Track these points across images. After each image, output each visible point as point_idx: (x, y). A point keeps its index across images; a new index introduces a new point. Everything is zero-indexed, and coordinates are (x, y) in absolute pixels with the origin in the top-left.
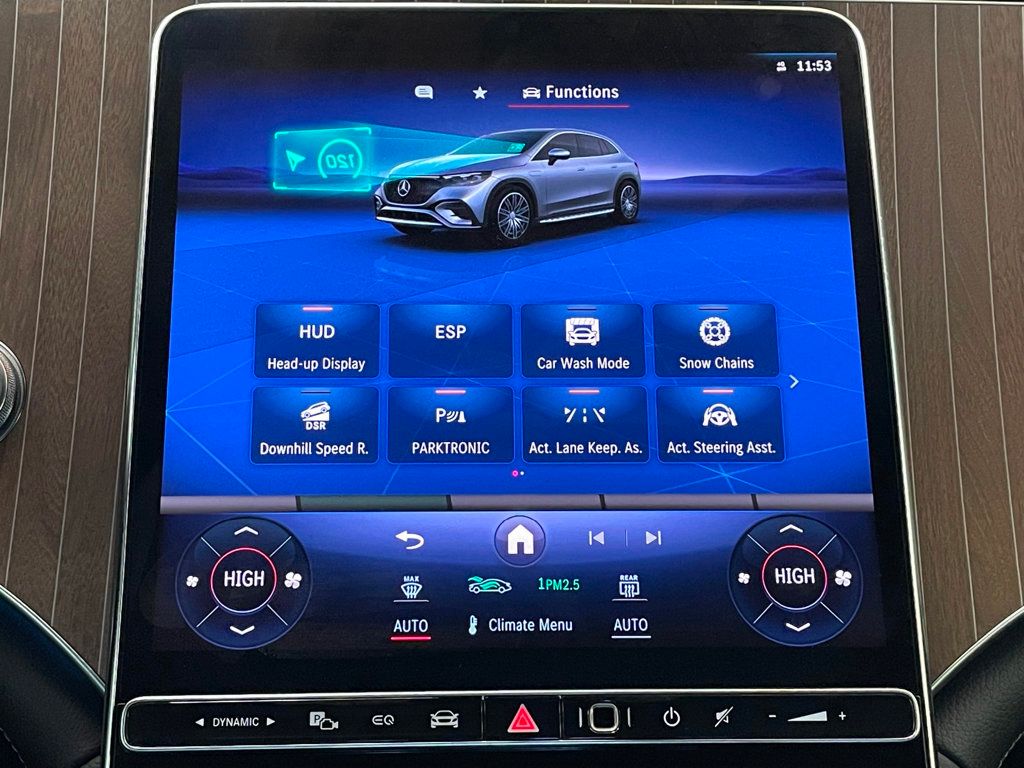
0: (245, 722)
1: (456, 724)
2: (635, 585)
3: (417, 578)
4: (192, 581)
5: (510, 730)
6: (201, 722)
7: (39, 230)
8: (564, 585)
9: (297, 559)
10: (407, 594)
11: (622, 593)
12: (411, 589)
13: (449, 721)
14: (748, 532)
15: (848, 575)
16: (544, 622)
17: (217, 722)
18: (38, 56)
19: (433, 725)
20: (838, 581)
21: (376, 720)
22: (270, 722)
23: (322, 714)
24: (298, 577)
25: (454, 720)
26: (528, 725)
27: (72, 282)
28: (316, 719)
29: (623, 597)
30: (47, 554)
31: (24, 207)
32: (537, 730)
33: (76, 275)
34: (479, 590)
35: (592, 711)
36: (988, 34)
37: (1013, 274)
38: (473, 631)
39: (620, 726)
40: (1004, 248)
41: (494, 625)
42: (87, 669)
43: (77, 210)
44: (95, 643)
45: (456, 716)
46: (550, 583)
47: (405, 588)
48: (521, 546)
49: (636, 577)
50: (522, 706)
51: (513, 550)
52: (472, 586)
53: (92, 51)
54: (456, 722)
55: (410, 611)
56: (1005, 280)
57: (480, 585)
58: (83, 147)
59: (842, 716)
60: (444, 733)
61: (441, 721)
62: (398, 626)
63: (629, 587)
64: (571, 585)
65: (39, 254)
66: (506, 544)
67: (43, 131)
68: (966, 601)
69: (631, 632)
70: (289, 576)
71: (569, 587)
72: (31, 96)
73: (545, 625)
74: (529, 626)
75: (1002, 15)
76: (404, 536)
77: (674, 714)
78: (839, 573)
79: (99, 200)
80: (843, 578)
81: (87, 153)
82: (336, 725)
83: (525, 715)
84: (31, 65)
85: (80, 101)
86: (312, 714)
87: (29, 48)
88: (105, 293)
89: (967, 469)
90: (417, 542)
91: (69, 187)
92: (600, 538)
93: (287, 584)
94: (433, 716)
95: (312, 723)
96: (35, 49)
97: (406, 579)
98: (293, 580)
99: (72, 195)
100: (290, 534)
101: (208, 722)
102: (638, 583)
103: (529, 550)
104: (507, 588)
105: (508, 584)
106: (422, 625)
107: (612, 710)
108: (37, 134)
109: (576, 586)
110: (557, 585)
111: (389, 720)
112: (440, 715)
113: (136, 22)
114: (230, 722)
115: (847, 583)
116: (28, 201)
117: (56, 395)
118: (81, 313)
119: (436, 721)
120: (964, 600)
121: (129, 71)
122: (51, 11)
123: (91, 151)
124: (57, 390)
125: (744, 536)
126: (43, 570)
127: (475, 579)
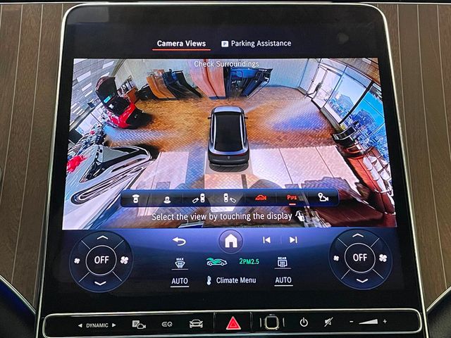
0: (102, 325)
1: (202, 326)
3: (183, 259)
4: (77, 261)
5: (227, 329)
6: (81, 326)
7: (9, 106)
8: (252, 262)
9: (126, 250)
10: (178, 266)
11: (279, 266)
12: (180, 264)
13: (198, 324)
14: (338, 237)
15: (385, 257)
17: (89, 325)
18: (11, 29)
19: (191, 326)
20: (381, 260)
21: (164, 324)
22: (113, 325)
23: (138, 322)
24: (127, 259)
25: (201, 324)
26: (236, 326)
27: (24, 128)
28: (135, 324)
30: (10, 251)
31: (3, 96)
32: (240, 329)
33: (26, 126)
34: (212, 264)
35: (266, 319)
36: (442, 17)
38: (209, 283)
39: (279, 326)
41: (219, 280)
42: (28, 304)
43: (27, 97)
44: (31, 292)
45: (201, 322)
46: (245, 261)
47: (177, 263)
48: (231, 244)
49: (285, 258)
50: (233, 317)
51: (227, 246)
52: (208, 262)
53: (35, 26)
55: (180, 274)
57: (212, 262)
58: (30, 69)
59: (385, 321)
60: (197, 330)
61: (194, 324)
62: (174, 281)
63: (282, 262)
64: (255, 262)
65: (9, 116)
66: (224, 243)
67: (12, 62)
68: (441, 270)
69: (284, 283)
70: (123, 258)
72: (7, 47)
73: (243, 280)
74: (235, 281)
76: (176, 240)
77: (305, 321)
78: (381, 256)
79: (37, 92)
80: (383, 258)
81: (32, 72)
82: (145, 327)
83: (235, 321)
84: (8, 33)
85: (29, 49)
86: (134, 322)
87: (7, 26)
88: (39, 134)
89: (439, 211)
90: (182, 242)
91: (23, 87)
92: (268, 240)
93: (122, 262)
94: (191, 322)
95: (133, 326)
96: (9, 26)
97: (177, 259)
98: (124, 260)
99: (25, 90)
100: (123, 239)
101: (84, 326)
102: (286, 261)
103: (235, 245)
104: (225, 263)
105: (225, 261)
106: (185, 280)
107: (275, 319)
108: (9, 64)
109: (257, 262)
110: (249, 262)
111: (170, 324)
112: (194, 321)
113: (55, 14)
114: (94, 326)
115: (385, 260)
116: (4, 93)
117: (16, 180)
118: (28, 143)
119: (192, 324)
121: (52, 36)
122: (16, 9)
125: (336, 239)
126: (8, 259)
127: (210, 259)
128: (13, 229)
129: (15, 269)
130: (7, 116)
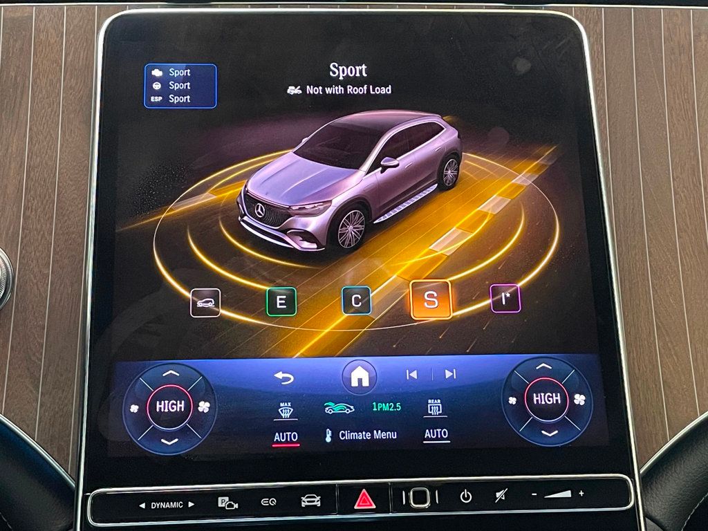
0: (174, 505)
1: (319, 504)
2: (439, 407)
3: (289, 404)
4: (134, 409)
5: (356, 507)
6: (143, 506)
7: (21, 166)
8: (390, 407)
9: (207, 392)
10: (283, 415)
11: (429, 412)
12: (286, 412)
13: (314, 501)
14: (514, 369)
15: (583, 397)
16: (377, 433)
17: (154, 505)
18: (18, 45)
19: (303, 505)
20: (576, 402)
21: (264, 502)
22: (191, 504)
23: (227, 499)
24: (208, 404)
25: (318, 501)
26: (368, 504)
27: (45, 202)
28: (223, 502)
29: (431, 415)
30: (31, 391)
31: (10, 151)
32: (374, 507)
33: (47, 197)
34: (332, 412)
35: (411, 493)
36: (668, 29)
37: (688, 191)
38: (328, 439)
39: (431, 502)
40: (681, 174)
41: (343, 435)
42: (61, 471)
43: (47, 152)
44: (66, 452)
45: (318, 498)
46: (381, 406)
47: (282, 411)
48: (360, 381)
49: (439, 401)
50: (364, 490)
51: (355, 383)
52: (327, 408)
53: (56, 42)
54: (319, 502)
55: (285, 427)
56: (682, 195)
57: (333, 408)
58: (50, 110)
59: (581, 493)
60: (311, 510)
61: (308, 502)
62: (277, 437)
63: (435, 408)
64: (395, 407)
65: (20, 182)
66: (350, 380)
67: (22, 98)
68: (661, 414)
69: (437, 439)
70: (201, 404)
71: (393, 408)
72: (13, 75)
73: (378, 435)
74: (367, 435)
75: (677, 15)
76: (280, 375)
77: (468, 495)
78: (577, 396)
79: (62, 145)
80: (580, 399)
81: (53, 113)
82: (236, 506)
83: (366, 497)
84: (13, 52)
85: (48, 77)
86: (220, 499)
87: (11, 41)
88: (68, 210)
89: (660, 324)
90: (289, 379)
91: (41, 137)
92: (414, 375)
93: (200, 409)
94: (303, 499)
95: (220, 505)
96: (16, 41)
97: (282, 405)
98: (204, 407)
99: (43, 142)
100: (201, 375)
101: (148, 506)
102: (440, 405)
103: (366, 383)
104: (351, 410)
105: (352, 407)
106: (294, 436)
107: (425, 492)
108: (18, 100)
109: (398, 408)
110: (385, 407)
111: (273, 502)
112: (307, 498)
113: (86, 21)
114: (163, 505)
115: (582, 403)
116: (12, 147)
117: (35, 281)
118: (51, 224)
119: (305, 502)
120: (660, 413)
121: (82, 55)
122: (26, 15)
123: (55, 113)
124: (35, 277)
125: (512, 372)
126: (28, 402)
127: (330, 404)
128: (33, 358)
129: (40, 418)
130: (17, 183)
